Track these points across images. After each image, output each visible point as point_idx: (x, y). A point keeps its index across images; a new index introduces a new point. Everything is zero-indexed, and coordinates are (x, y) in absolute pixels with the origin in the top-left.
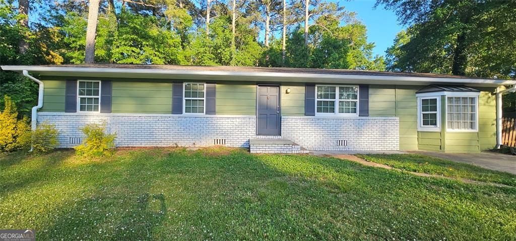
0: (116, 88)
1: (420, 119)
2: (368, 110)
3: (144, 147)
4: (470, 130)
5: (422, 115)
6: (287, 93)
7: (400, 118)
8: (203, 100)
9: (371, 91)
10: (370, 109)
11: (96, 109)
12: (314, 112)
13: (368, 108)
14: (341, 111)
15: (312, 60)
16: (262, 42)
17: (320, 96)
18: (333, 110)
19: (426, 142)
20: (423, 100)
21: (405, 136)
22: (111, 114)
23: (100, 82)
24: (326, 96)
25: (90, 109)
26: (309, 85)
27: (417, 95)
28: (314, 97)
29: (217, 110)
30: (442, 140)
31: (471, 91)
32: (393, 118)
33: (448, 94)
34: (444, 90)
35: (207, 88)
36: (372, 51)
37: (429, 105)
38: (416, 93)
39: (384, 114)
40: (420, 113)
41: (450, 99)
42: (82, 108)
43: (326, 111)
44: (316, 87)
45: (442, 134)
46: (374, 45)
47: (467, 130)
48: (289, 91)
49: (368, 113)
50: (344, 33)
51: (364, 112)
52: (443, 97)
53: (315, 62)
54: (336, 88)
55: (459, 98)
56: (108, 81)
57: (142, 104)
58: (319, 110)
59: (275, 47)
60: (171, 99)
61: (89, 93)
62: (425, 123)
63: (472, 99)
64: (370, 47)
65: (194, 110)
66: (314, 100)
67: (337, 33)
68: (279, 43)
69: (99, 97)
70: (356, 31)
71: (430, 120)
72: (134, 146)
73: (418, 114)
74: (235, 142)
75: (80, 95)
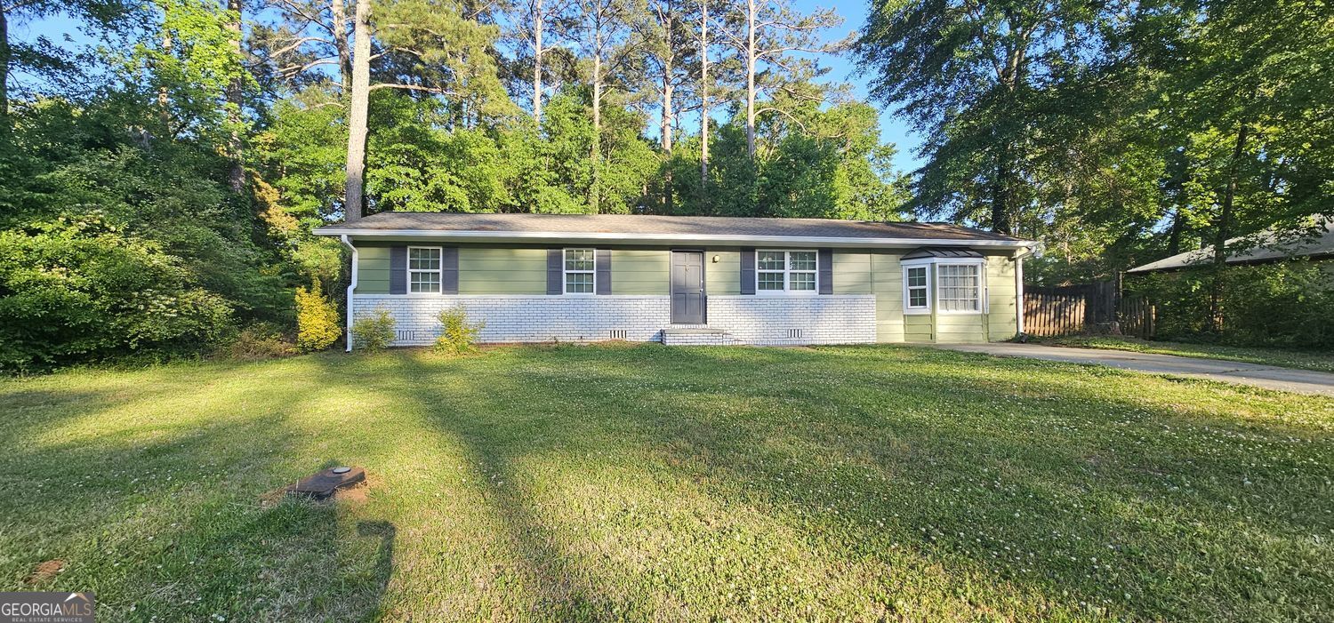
0: (464, 258)
1: (907, 298)
2: (831, 286)
3: (508, 344)
4: (972, 312)
5: (909, 292)
6: (714, 262)
7: (877, 296)
8: (592, 274)
9: (835, 257)
10: (834, 284)
11: (436, 288)
12: (754, 289)
13: (832, 282)
14: (794, 287)
15: (763, 186)
16: (656, 139)
17: (762, 265)
18: (781, 286)
19: (914, 329)
20: (909, 270)
21: (885, 322)
22: (459, 296)
23: (441, 249)
24: (771, 266)
25: (425, 288)
26: (746, 250)
27: (903, 263)
28: (754, 267)
29: (613, 288)
30: (932, 326)
31: (971, 256)
32: (869, 296)
33: (939, 261)
34: (934, 256)
35: (597, 256)
36: (891, 162)
37: (917, 276)
38: (901, 259)
39: (854, 291)
40: (906, 289)
41: (943, 267)
42: (415, 288)
43: (771, 286)
44: (757, 253)
45: (932, 317)
46: (894, 149)
47: (967, 312)
48: (717, 259)
49: (832, 290)
50: (829, 125)
51: (827, 287)
52: (933, 265)
53: (768, 189)
54: (786, 254)
55: (956, 266)
56: (452, 246)
57: (504, 280)
58: (762, 286)
59: (686, 154)
60: (546, 273)
61: (425, 266)
62: (913, 303)
63: (975, 268)
64: (887, 153)
65: (580, 289)
66: (754, 271)
67: (815, 127)
68: (695, 146)
69: (440, 271)
70: (852, 121)
71: (918, 298)
72: (494, 342)
73: (904, 290)
74: (641, 334)
75: (411, 268)
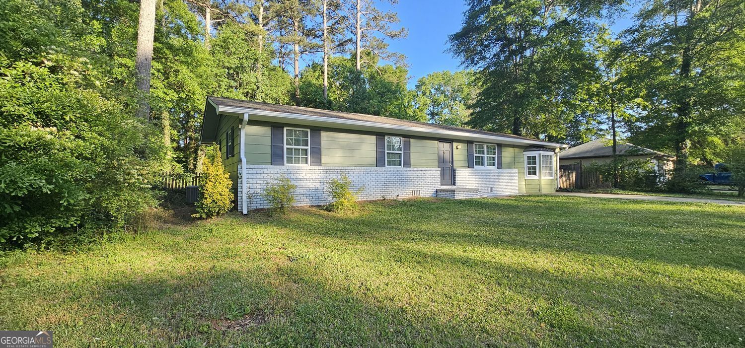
0: (325, 139)
1: (526, 171)
2: (502, 164)
4: (551, 178)
5: (527, 167)
6: (457, 149)
7: (518, 170)
8: (400, 154)
9: (503, 149)
11: (305, 161)
12: (473, 165)
13: (501, 162)
14: (487, 164)
17: (476, 151)
18: (483, 164)
19: (531, 187)
20: (528, 157)
22: (321, 168)
23: (309, 131)
24: (479, 152)
25: (297, 161)
26: (470, 143)
27: (524, 153)
29: (411, 163)
30: (540, 185)
31: (548, 151)
32: (514, 169)
33: (542, 153)
34: (540, 150)
35: (403, 142)
37: (532, 160)
38: (524, 151)
39: (509, 166)
40: (526, 165)
41: (543, 156)
43: (479, 164)
44: (474, 145)
45: (540, 181)
47: (549, 178)
48: (459, 147)
49: (502, 166)
51: (500, 165)
52: (540, 155)
54: (485, 146)
55: (546, 156)
56: (317, 130)
57: (350, 156)
58: (476, 164)
60: (375, 152)
61: (297, 142)
62: (529, 173)
63: (550, 157)
65: (393, 163)
69: (309, 148)
71: (532, 171)
73: (525, 167)
74: (427, 193)
75: (287, 145)
